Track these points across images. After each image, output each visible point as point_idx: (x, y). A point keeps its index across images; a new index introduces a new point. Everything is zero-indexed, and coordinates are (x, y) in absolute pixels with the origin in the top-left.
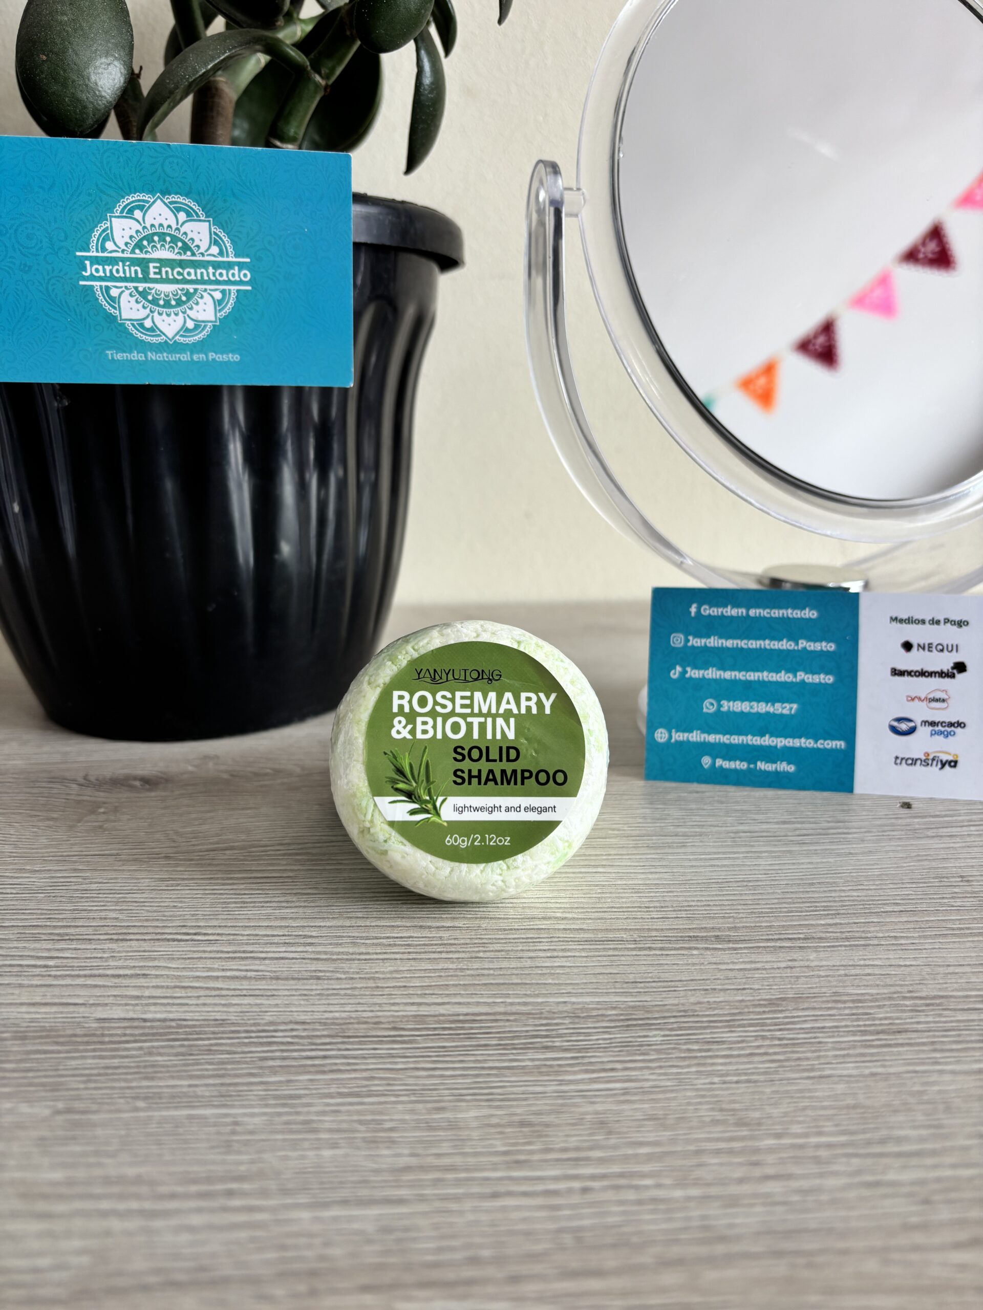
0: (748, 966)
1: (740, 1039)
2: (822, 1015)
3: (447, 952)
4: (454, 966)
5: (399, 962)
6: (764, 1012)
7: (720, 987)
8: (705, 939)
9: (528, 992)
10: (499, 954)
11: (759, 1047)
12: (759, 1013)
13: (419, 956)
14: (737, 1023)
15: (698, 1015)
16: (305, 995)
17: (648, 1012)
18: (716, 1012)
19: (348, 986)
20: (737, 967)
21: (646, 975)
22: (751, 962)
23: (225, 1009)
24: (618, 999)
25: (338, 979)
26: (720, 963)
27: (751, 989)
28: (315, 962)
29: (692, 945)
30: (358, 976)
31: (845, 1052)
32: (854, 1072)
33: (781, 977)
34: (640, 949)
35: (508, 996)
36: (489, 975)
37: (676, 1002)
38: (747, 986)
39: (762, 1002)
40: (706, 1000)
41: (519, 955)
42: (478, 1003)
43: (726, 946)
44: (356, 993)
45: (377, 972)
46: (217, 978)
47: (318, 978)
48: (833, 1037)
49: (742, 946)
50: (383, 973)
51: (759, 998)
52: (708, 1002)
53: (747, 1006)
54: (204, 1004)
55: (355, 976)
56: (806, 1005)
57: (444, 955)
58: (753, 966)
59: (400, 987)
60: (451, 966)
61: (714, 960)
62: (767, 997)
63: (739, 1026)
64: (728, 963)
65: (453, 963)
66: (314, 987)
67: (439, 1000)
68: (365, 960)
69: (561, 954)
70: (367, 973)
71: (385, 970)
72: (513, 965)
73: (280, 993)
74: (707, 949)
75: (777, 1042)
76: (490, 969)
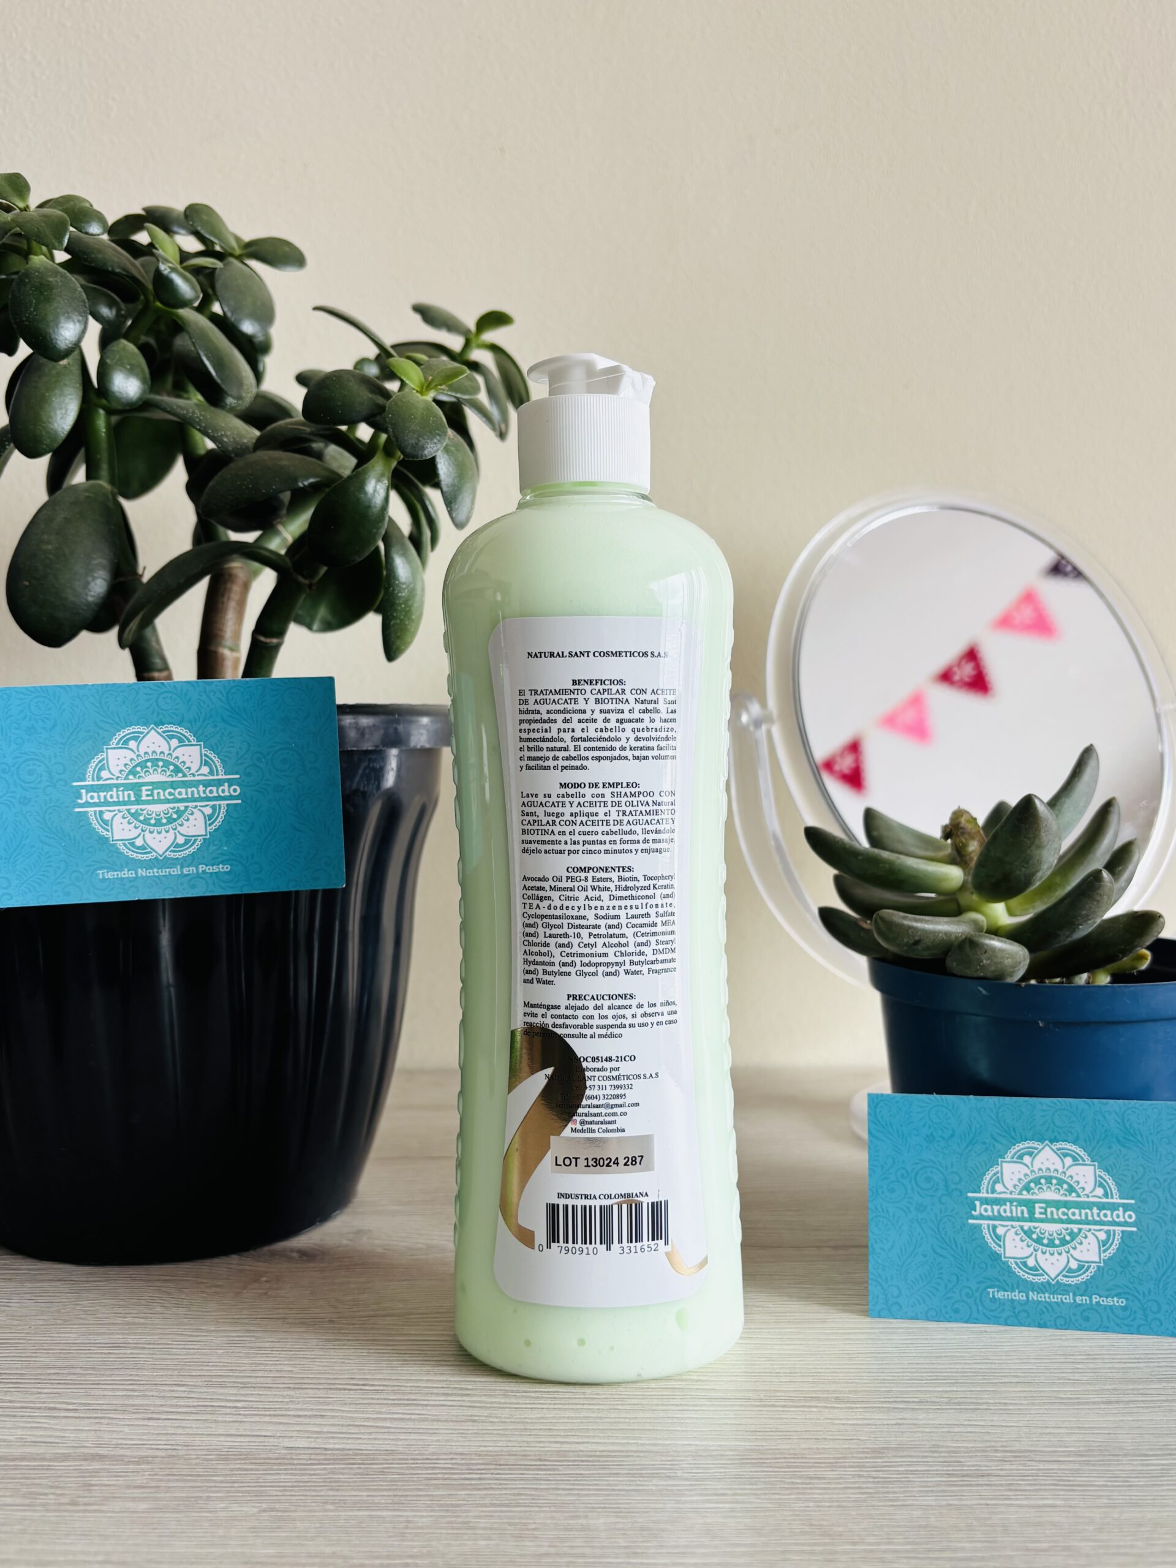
0: (860, 1422)
1: (839, 1476)
2: (917, 1462)
3: (589, 1404)
4: (595, 1415)
5: (545, 1411)
6: (866, 1458)
7: (831, 1437)
8: (826, 1399)
9: (659, 1436)
10: (635, 1407)
11: (854, 1482)
12: (861, 1458)
13: (563, 1407)
14: (839, 1465)
15: (806, 1458)
16: (463, 1434)
17: (762, 1454)
18: (823, 1456)
19: (500, 1428)
20: (850, 1422)
21: (766, 1426)
22: (864, 1419)
23: (394, 1443)
24: (737, 1443)
25: (491, 1422)
26: (835, 1419)
27: (859, 1439)
28: (471, 1409)
29: (812, 1404)
30: (509, 1420)
31: (930, 1489)
32: (933, 1503)
33: (888, 1432)
34: (764, 1406)
35: (640, 1438)
36: (624, 1422)
37: (788, 1447)
38: (855, 1437)
39: (865, 1450)
40: (815, 1447)
41: (654, 1408)
42: (613, 1444)
43: (843, 1405)
44: (507, 1433)
45: (525, 1418)
46: (386, 1419)
47: (474, 1421)
48: (923, 1477)
49: (859, 1406)
50: (531, 1418)
51: (863, 1447)
52: (817, 1448)
53: (851, 1453)
54: (375, 1439)
55: (506, 1420)
56: (905, 1454)
57: (586, 1407)
58: (865, 1422)
59: (546, 1429)
60: (592, 1415)
61: (831, 1416)
62: (871, 1446)
63: (840, 1467)
64: (842, 1419)
65: (594, 1412)
66: (470, 1428)
67: (580, 1440)
68: (516, 1408)
69: (691, 1408)
70: (517, 1418)
71: (533, 1416)
72: (648, 1415)
73: (441, 1431)
74: (826, 1407)
75: (872, 1480)
76: (626, 1418)
